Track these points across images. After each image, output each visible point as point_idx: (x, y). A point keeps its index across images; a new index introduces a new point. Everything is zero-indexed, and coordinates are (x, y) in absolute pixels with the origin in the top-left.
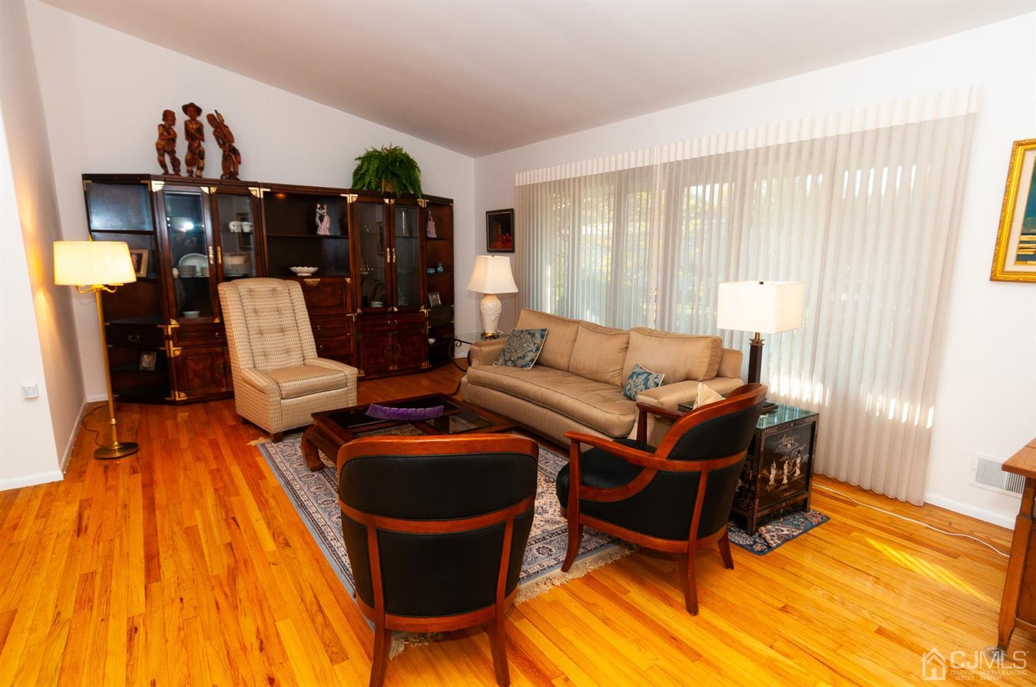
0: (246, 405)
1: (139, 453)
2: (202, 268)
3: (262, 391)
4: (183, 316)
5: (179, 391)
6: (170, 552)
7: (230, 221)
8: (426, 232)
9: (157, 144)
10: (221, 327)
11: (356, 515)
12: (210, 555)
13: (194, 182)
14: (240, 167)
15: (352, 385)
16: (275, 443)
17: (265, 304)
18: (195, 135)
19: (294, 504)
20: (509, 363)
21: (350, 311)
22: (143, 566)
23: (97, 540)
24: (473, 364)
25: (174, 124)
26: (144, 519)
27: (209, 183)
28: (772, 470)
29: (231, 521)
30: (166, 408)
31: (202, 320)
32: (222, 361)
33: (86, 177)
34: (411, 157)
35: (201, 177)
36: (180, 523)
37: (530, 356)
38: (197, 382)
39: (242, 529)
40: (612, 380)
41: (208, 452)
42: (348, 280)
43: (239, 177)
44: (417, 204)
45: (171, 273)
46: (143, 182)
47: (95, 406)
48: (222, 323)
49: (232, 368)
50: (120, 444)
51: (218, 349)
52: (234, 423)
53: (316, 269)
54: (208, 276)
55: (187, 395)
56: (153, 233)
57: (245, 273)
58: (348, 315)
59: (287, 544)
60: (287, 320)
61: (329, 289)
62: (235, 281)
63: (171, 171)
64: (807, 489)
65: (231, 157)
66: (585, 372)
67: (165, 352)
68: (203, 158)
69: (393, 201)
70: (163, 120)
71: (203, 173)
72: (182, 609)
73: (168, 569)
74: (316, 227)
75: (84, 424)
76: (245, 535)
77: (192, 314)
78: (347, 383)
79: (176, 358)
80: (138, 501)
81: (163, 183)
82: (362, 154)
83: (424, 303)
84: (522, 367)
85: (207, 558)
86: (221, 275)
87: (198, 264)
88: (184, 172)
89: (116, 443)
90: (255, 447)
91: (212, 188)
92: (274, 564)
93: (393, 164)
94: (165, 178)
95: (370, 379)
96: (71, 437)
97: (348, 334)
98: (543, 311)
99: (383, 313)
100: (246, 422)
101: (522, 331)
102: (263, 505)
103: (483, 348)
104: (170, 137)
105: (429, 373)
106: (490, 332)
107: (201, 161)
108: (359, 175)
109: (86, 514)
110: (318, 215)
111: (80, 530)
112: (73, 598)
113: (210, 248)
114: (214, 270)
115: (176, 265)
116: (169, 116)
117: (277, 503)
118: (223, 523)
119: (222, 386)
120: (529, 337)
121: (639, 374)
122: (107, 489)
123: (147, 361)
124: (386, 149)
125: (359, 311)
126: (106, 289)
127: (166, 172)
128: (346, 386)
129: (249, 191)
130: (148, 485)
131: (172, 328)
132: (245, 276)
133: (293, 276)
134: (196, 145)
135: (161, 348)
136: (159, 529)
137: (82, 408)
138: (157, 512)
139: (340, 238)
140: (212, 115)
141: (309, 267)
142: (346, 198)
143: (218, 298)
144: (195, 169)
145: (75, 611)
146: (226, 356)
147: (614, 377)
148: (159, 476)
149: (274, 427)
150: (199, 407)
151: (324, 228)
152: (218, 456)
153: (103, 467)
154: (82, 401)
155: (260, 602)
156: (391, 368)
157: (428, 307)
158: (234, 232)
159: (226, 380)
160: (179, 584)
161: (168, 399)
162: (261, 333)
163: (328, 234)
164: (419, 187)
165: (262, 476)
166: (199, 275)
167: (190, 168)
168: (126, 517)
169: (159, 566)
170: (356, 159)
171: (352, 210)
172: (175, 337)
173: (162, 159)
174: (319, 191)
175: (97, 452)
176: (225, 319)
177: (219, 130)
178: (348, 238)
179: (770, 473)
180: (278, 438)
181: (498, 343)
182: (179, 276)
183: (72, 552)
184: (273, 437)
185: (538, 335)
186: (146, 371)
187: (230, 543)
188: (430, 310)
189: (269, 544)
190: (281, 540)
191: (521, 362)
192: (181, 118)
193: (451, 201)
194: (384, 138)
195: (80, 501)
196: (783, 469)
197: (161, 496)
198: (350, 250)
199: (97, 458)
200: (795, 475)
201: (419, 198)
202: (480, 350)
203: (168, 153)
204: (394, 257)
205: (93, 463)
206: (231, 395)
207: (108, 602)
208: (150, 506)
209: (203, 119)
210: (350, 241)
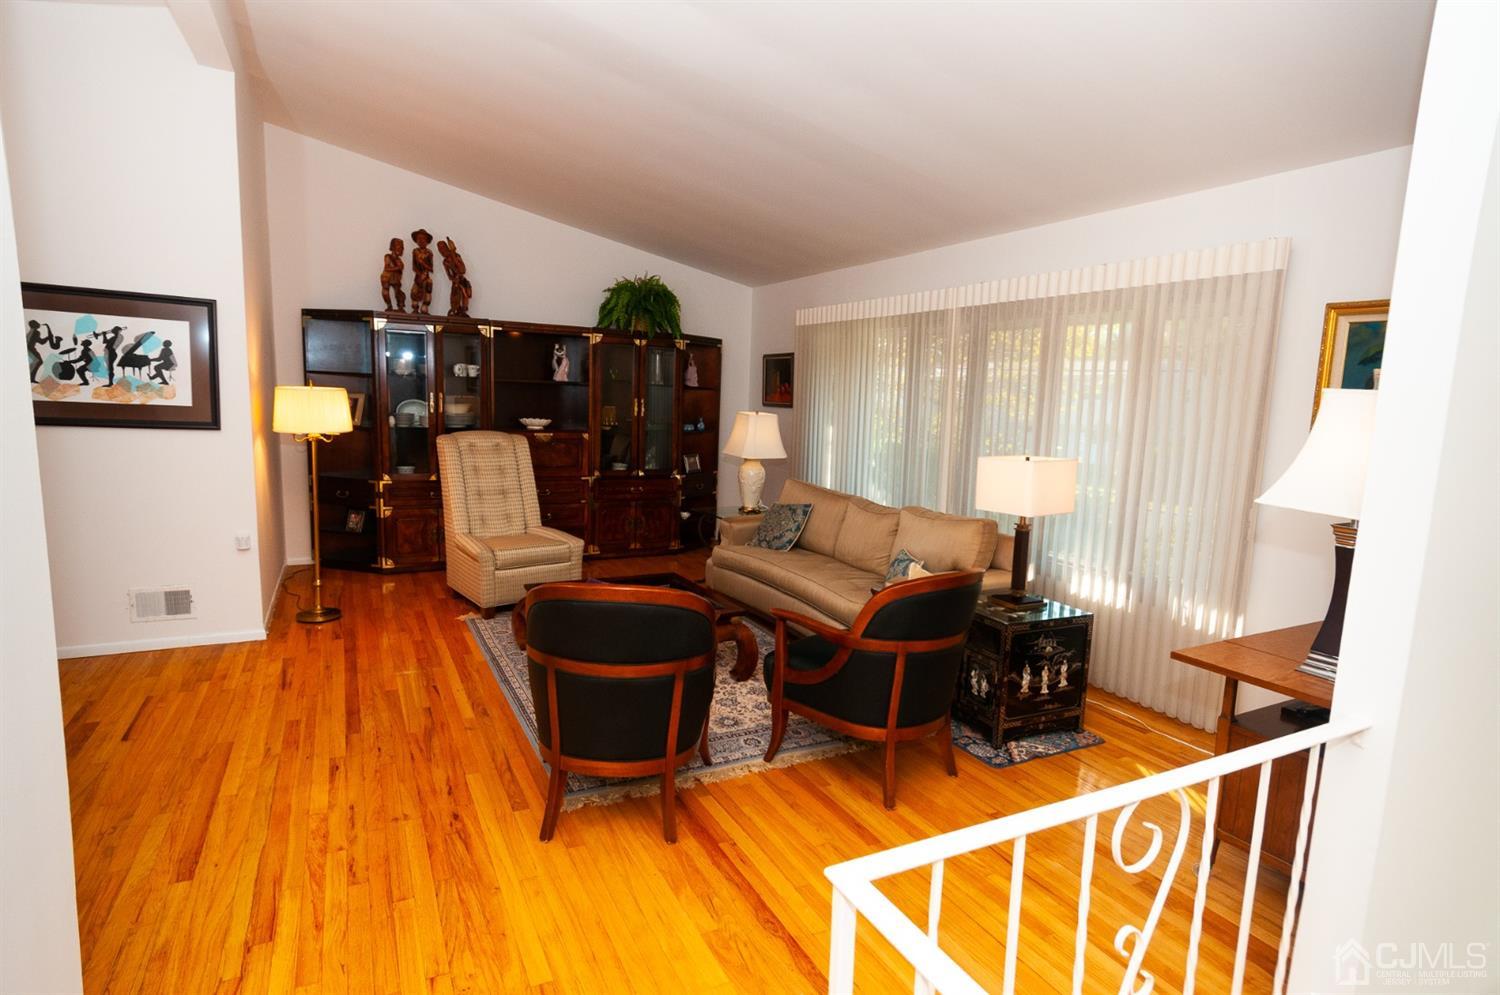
0: (458, 575)
1: (342, 620)
2: (421, 417)
3: (474, 558)
4: (397, 471)
5: (386, 558)
6: (370, 710)
7: (455, 364)
8: (684, 380)
9: (382, 277)
10: (437, 487)
11: (539, 658)
12: (408, 716)
13: (418, 319)
14: (470, 300)
15: (577, 560)
16: (485, 619)
17: (485, 462)
18: (423, 265)
19: (498, 679)
20: (764, 544)
21: (587, 473)
22: (344, 719)
23: (301, 694)
24: (722, 543)
25: (401, 254)
26: (346, 679)
27: (435, 321)
28: (1025, 675)
29: (432, 689)
30: (372, 576)
31: (417, 476)
32: (436, 525)
33: (306, 312)
34: (669, 289)
35: (426, 313)
36: (381, 687)
37: (789, 536)
38: (407, 548)
39: (442, 698)
40: (878, 569)
41: (413, 622)
42: (586, 436)
43: (468, 313)
44: (673, 345)
45: (388, 420)
46: (364, 319)
47: (295, 571)
48: (438, 481)
49: (446, 533)
50: (323, 608)
51: (433, 512)
52: (444, 597)
53: (549, 421)
54: (427, 426)
55: (395, 562)
56: (372, 376)
57: (469, 424)
58: (583, 478)
59: (485, 713)
60: (510, 482)
61: (563, 445)
62: (455, 434)
63: (395, 306)
64: (1079, 705)
65: (461, 289)
66: (850, 559)
67: (374, 511)
68: (430, 292)
69: (644, 342)
70: (391, 249)
71: (429, 308)
72: (379, 757)
73: (367, 724)
74: (552, 372)
75: (283, 586)
76: (444, 703)
77: (406, 470)
78: (570, 557)
79: (385, 519)
80: (339, 665)
81: (385, 320)
82: (612, 285)
83: (677, 467)
84: (777, 549)
85: (405, 717)
86: (441, 425)
87: (416, 411)
88: (408, 309)
89: (319, 607)
90: (464, 622)
91: (438, 327)
92: (470, 729)
93: (646, 298)
94: (389, 315)
95: (606, 559)
96: (273, 599)
97: (583, 501)
98: (823, 486)
99: (626, 477)
100: (458, 596)
101: (783, 506)
102: (465, 676)
103: (733, 524)
104: (397, 268)
105: (680, 556)
106: (750, 506)
107: (428, 295)
108: (606, 310)
109: (290, 671)
110: (555, 358)
111: (284, 684)
112: (281, 739)
113: (432, 394)
114: (435, 420)
115: (393, 413)
116: (397, 245)
117: (481, 677)
118: (423, 691)
119: (434, 555)
120: (789, 513)
121: (901, 561)
122: (310, 651)
123: (354, 521)
124: (640, 279)
125: (597, 474)
126: (322, 438)
127: (390, 308)
128: (570, 561)
129: (479, 330)
130: (351, 651)
131: (384, 485)
132: (469, 428)
133: (522, 430)
134: (423, 277)
135: (371, 507)
136: (360, 691)
137: (282, 571)
138: (359, 675)
139: (581, 385)
140: (444, 242)
141: (541, 418)
142: (588, 338)
143: (436, 452)
144: (420, 304)
145: (283, 749)
146: (440, 519)
147: (879, 565)
148: (361, 643)
149: (486, 600)
150: (407, 578)
151: (561, 374)
152: (424, 627)
153: (305, 631)
154: (283, 563)
155: (453, 757)
156: (633, 546)
157: (682, 471)
158: (459, 377)
159: (439, 548)
160: (378, 737)
161: (373, 566)
162: (479, 494)
163: (566, 380)
164: (678, 326)
165: (467, 651)
166: (417, 424)
167: (415, 303)
168: (329, 678)
169: (360, 721)
170: (605, 291)
171: (595, 353)
172: (387, 495)
173: (386, 293)
174: (558, 329)
175: (299, 615)
176: (441, 476)
177: (450, 259)
178: (588, 385)
179: (1022, 678)
180: (490, 613)
181: (757, 520)
182: (396, 425)
183: (278, 703)
184: (483, 612)
185: (800, 512)
186: (352, 533)
187: (429, 709)
188: (684, 476)
189: (468, 712)
190: (480, 709)
191: (777, 543)
192: (410, 246)
193: (720, 341)
194: (639, 264)
195: (284, 659)
196: (1041, 676)
197: (363, 661)
198: (591, 400)
199: (299, 622)
200: (1060, 685)
201: (676, 338)
202: (731, 527)
203: (394, 286)
204: (643, 409)
205: (294, 625)
206: (442, 566)
207: (312, 745)
208: (352, 668)
209: (433, 247)
210: (591, 390)
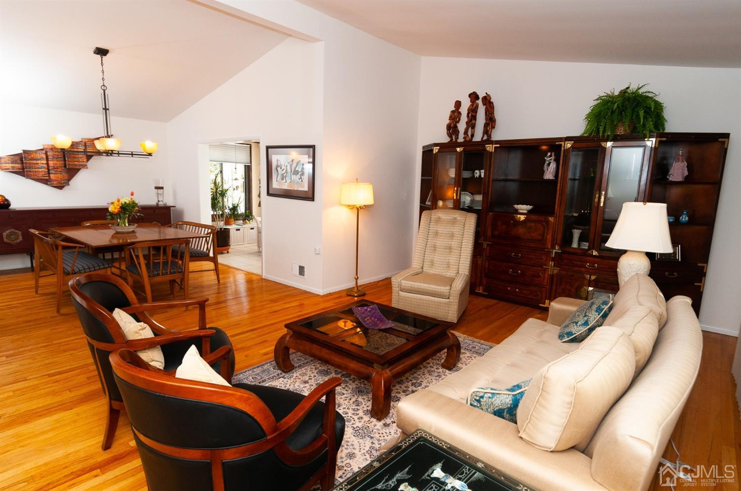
9: (448, 124)
17: (444, 228)
18: (472, 113)
35: (471, 141)
42: (552, 219)
45: (437, 202)
53: (532, 207)
58: (546, 250)
65: (489, 123)
69: (609, 144)
70: (454, 107)
81: (439, 148)
86: (458, 206)
89: (356, 290)
91: (461, 148)
97: (544, 267)
107: (472, 130)
110: (546, 162)
113: (456, 188)
114: (456, 203)
125: (557, 248)
127: (450, 140)
128: (449, 298)
129: (485, 148)
140: (485, 97)
141: (527, 205)
142: (562, 145)
151: (549, 173)
171: (565, 156)
173: (449, 132)
174: (538, 141)
177: (487, 106)
198: (558, 192)
201: (646, 138)
203: (454, 127)
204: (603, 200)
210: (559, 185)
